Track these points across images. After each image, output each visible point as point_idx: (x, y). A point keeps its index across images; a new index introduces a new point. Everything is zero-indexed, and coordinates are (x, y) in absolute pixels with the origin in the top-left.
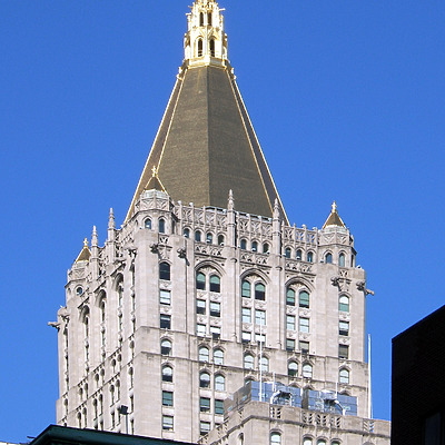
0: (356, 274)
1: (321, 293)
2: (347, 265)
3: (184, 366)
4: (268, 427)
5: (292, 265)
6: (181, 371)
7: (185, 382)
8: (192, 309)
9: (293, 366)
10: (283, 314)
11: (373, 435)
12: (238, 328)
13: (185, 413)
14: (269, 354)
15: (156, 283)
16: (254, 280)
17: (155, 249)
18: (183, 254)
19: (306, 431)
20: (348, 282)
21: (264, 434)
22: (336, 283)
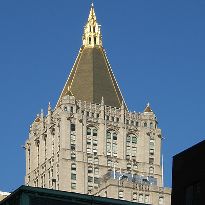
0: (158, 131)
1: (142, 138)
2: (154, 128)
3: (81, 164)
4: (118, 189)
5: (129, 127)
6: (80, 166)
7: (81, 170)
8: (85, 143)
9: (129, 166)
10: (125, 146)
11: (164, 193)
12: (105, 151)
13: (82, 182)
14: (119, 161)
15: (69, 132)
16: (112, 132)
17: (69, 119)
18: (81, 121)
19: (134, 191)
20: (154, 134)
21: (116, 191)
22: (148, 134)
